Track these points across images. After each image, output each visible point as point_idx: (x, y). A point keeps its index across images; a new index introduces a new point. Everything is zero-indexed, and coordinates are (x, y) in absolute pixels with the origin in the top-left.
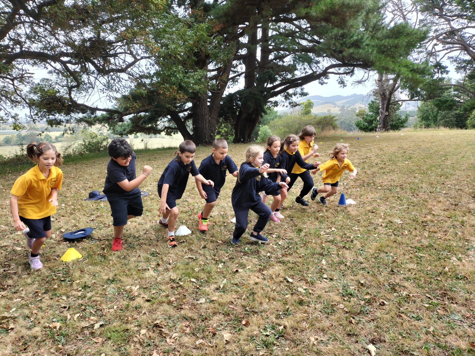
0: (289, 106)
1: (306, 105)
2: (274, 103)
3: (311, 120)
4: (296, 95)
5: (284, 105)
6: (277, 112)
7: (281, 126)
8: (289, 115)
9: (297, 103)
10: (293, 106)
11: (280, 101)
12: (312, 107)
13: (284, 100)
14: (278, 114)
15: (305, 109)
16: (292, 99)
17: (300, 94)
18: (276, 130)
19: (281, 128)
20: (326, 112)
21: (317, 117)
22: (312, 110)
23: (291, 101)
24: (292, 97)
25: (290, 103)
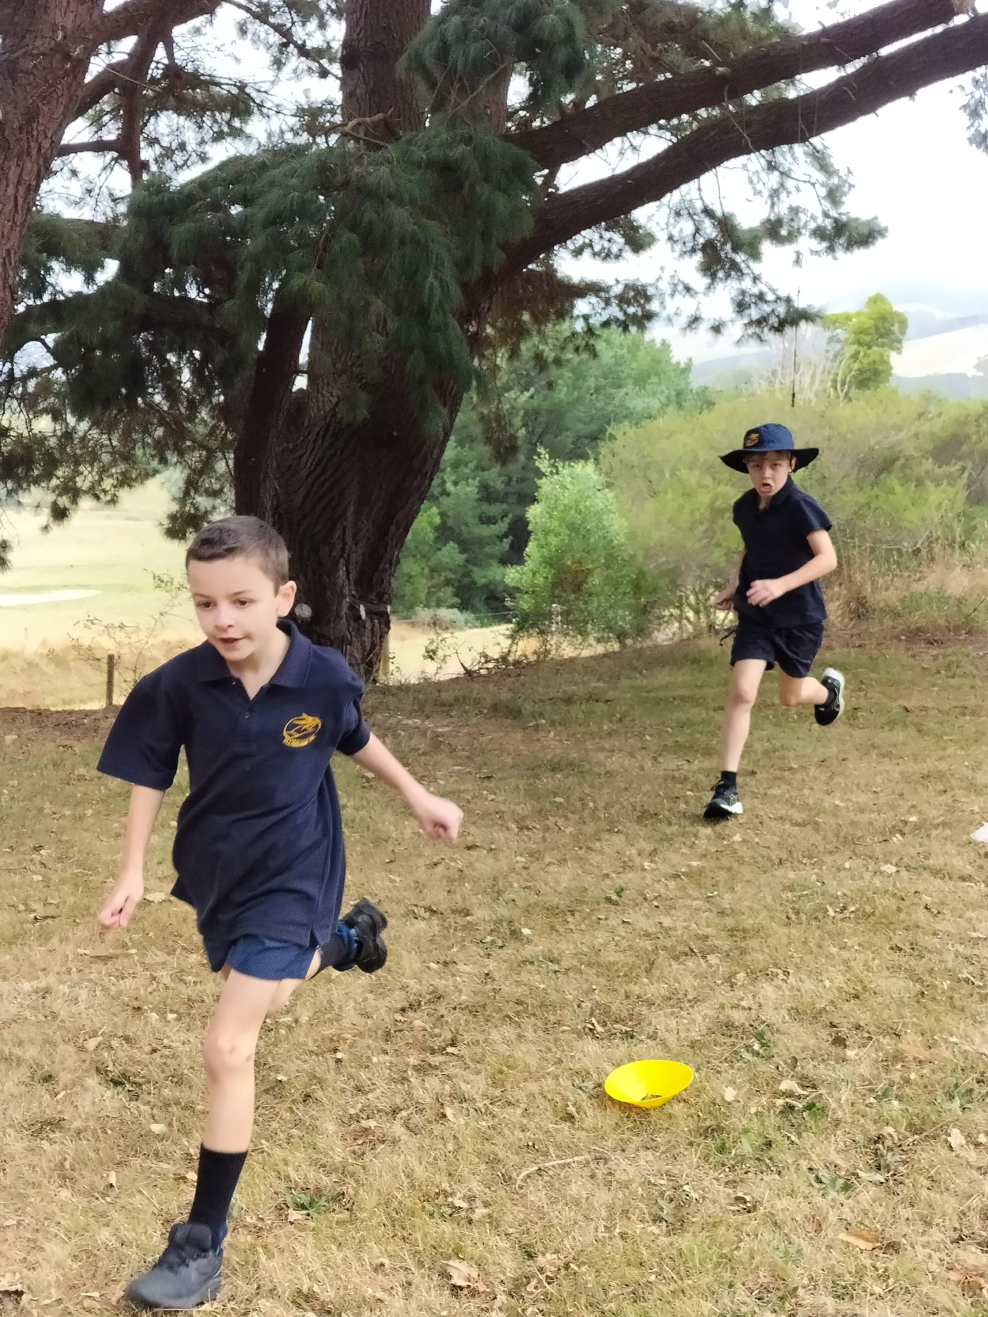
0: (736, 329)
1: (861, 331)
2: (623, 300)
3: (898, 428)
4: (791, 237)
5: (695, 320)
6: (687, 369)
7: (691, 467)
8: (760, 387)
9: (800, 303)
10: (761, 322)
11: (665, 286)
12: (896, 344)
13: (699, 282)
14: (696, 382)
15: (855, 356)
16: (756, 267)
17: (819, 233)
18: (654, 494)
19: (691, 478)
20: (971, 372)
21: (933, 410)
22: (894, 358)
23: (747, 284)
24: (755, 255)
25: (741, 306)
